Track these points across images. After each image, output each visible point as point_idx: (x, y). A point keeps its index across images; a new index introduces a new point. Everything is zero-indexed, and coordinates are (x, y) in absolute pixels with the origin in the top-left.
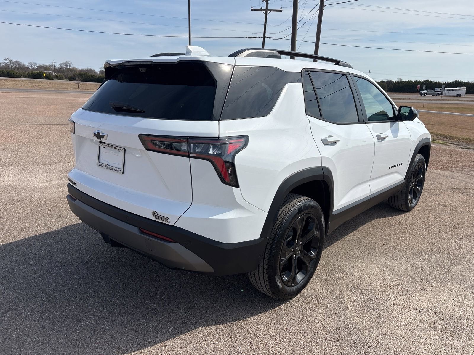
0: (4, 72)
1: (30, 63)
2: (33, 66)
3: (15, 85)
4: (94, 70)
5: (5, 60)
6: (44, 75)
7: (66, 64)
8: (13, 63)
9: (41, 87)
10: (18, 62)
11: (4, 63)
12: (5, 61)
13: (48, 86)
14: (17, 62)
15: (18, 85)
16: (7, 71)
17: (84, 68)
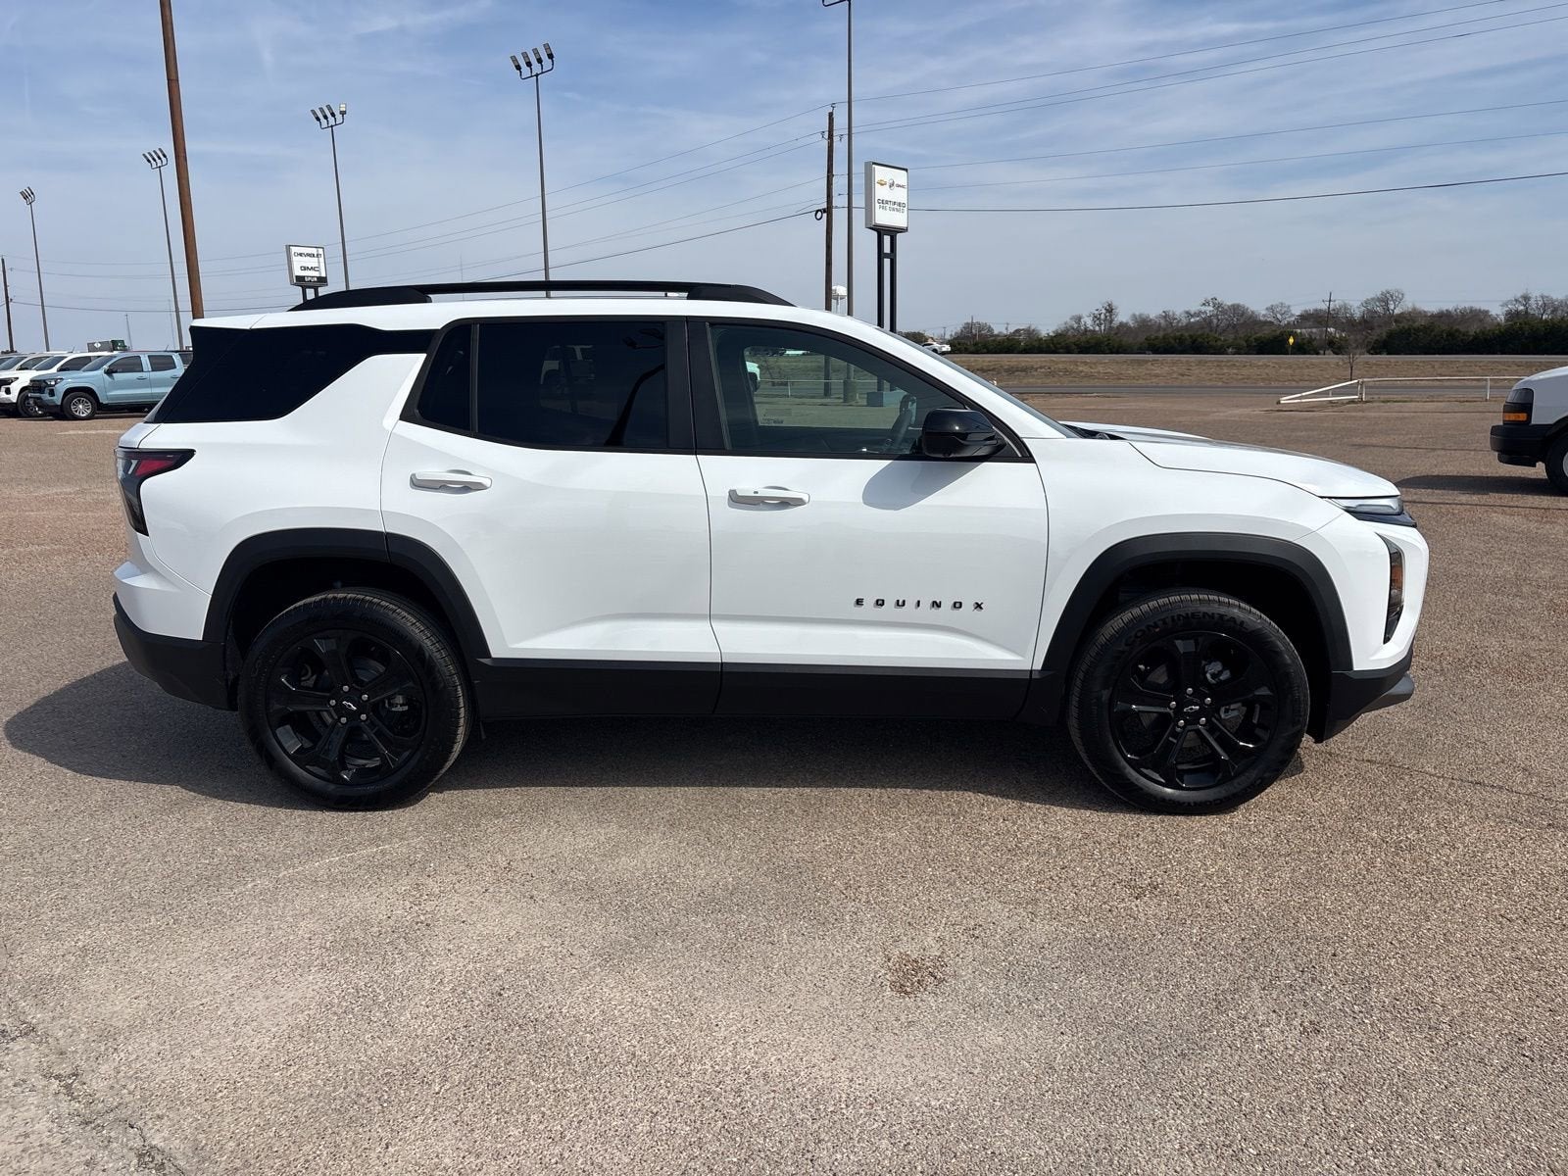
0: (1186, 339)
1: (1271, 309)
2: (1279, 316)
3: (1175, 376)
4: (1486, 312)
5: (1204, 304)
6: (1291, 340)
7: (1384, 299)
8: (1224, 312)
9: (1243, 379)
10: (1238, 306)
11: (1198, 314)
12: (1203, 309)
13: (1264, 376)
14: (1235, 308)
15: (1183, 375)
16: (1191, 336)
17: (1444, 309)
